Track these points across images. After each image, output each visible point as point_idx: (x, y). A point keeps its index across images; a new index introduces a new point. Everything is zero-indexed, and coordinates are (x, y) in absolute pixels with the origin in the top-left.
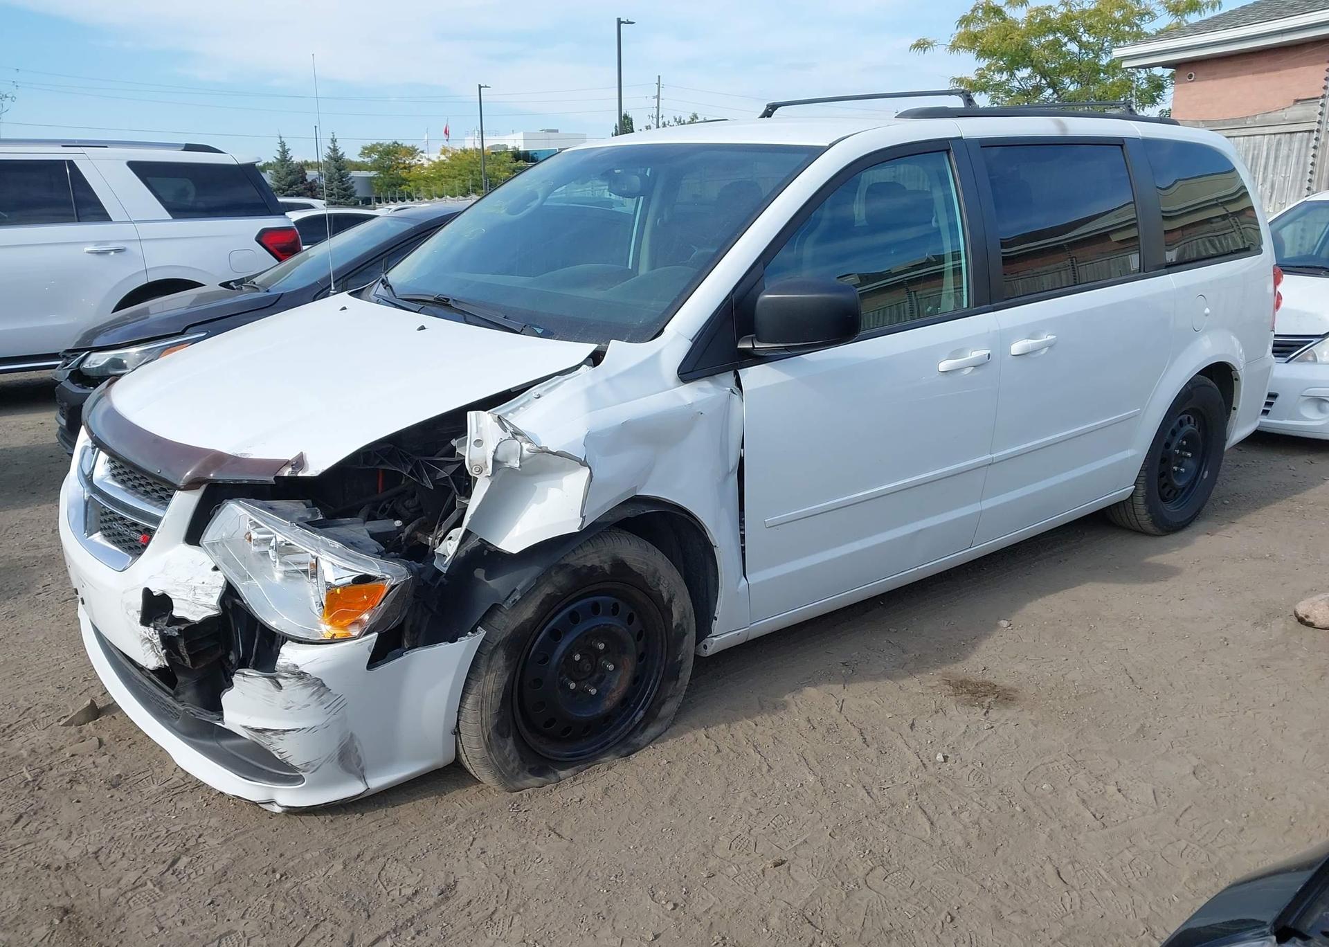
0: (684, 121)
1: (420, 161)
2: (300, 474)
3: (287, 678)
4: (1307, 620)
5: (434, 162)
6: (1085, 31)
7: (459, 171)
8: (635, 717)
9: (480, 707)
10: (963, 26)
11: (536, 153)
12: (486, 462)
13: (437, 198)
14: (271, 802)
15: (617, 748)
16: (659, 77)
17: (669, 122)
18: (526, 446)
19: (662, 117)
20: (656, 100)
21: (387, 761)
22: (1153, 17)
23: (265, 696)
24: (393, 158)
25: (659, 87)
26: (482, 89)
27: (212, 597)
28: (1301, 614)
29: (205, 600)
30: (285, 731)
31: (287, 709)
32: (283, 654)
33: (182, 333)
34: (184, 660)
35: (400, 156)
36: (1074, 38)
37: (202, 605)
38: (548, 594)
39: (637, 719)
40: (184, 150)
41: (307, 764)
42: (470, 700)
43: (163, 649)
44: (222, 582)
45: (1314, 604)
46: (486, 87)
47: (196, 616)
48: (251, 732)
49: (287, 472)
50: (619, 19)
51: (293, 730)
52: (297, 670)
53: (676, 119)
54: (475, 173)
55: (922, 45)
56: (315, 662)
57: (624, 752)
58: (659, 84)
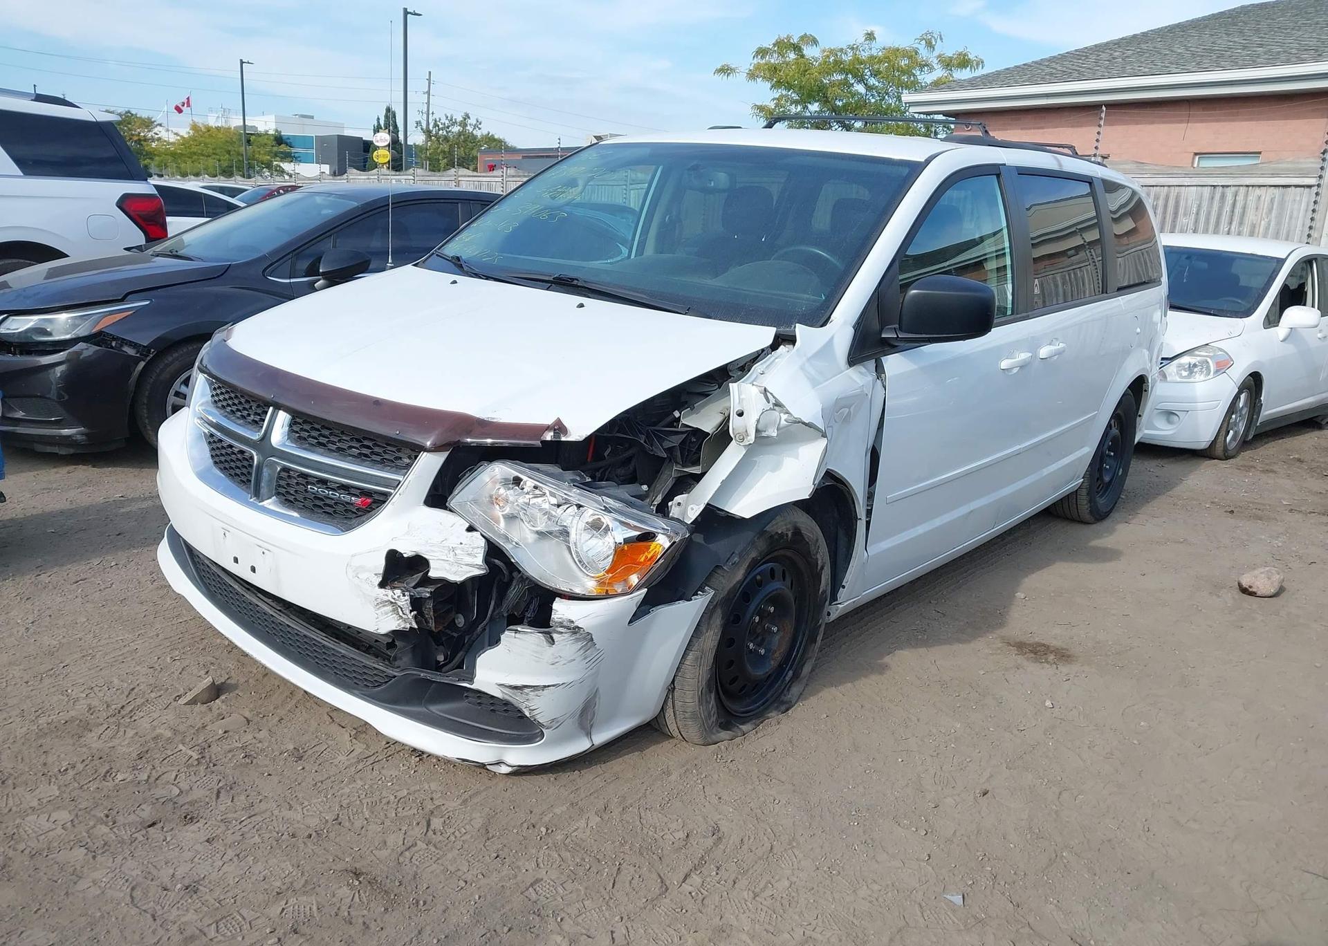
0: (455, 119)
1: (157, 134)
2: (563, 439)
3: (562, 633)
4: (1251, 590)
5: (182, 137)
6: (871, 75)
7: (213, 149)
8: (785, 677)
9: (699, 663)
10: (759, 57)
11: (288, 139)
12: (746, 431)
13: (192, 176)
14: (499, 763)
15: (776, 705)
16: (430, 73)
17: (440, 120)
18: (784, 417)
19: (433, 113)
20: (426, 95)
21: (610, 719)
22: (931, 69)
23: (536, 652)
24: (125, 128)
25: (429, 83)
26: (244, 64)
27: (476, 557)
28: (1245, 584)
29: (469, 560)
30: (545, 686)
31: (553, 664)
32: (555, 610)
33: (122, 300)
34: (427, 622)
35: (134, 127)
36: (861, 80)
37: (467, 565)
38: (753, 558)
39: (787, 679)
40: (35, 100)
41: (553, 720)
42: (690, 657)
43: (411, 611)
44: (482, 543)
45: (1256, 577)
46: (249, 63)
47: (457, 575)
48: (507, 691)
49: (549, 436)
50: (405, 10)
51: (553, 686)
52: (573, 625)
53: (447, 117)
54: (231, 153)
55: (725, 70)
56: (591, 616)
57: (783, 708)
58: (429, 80)
